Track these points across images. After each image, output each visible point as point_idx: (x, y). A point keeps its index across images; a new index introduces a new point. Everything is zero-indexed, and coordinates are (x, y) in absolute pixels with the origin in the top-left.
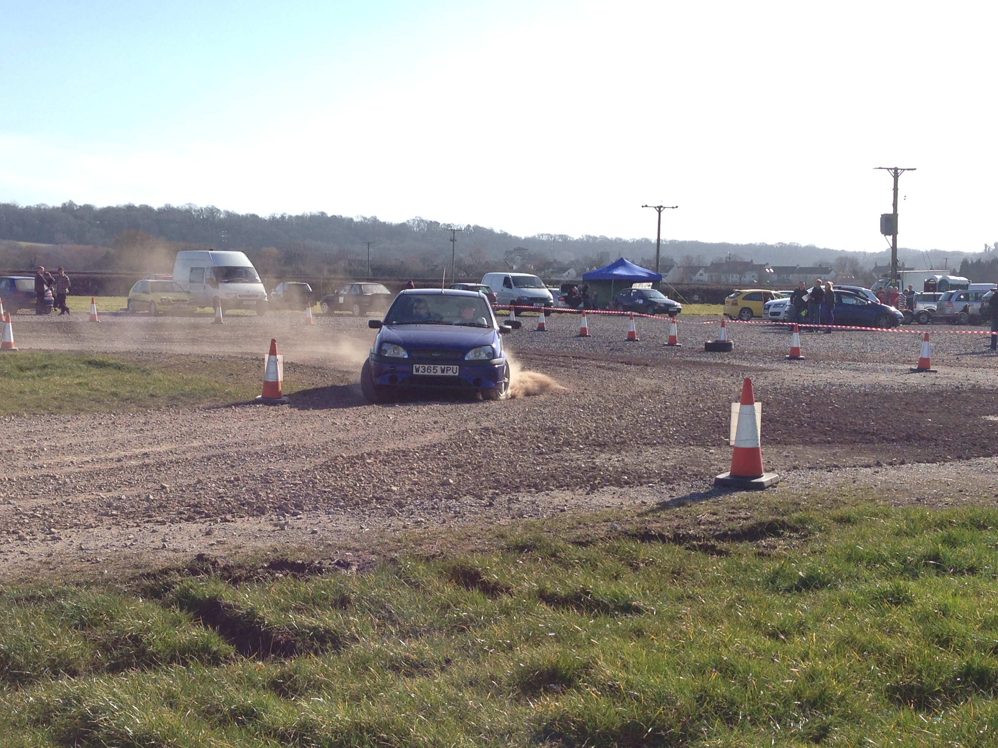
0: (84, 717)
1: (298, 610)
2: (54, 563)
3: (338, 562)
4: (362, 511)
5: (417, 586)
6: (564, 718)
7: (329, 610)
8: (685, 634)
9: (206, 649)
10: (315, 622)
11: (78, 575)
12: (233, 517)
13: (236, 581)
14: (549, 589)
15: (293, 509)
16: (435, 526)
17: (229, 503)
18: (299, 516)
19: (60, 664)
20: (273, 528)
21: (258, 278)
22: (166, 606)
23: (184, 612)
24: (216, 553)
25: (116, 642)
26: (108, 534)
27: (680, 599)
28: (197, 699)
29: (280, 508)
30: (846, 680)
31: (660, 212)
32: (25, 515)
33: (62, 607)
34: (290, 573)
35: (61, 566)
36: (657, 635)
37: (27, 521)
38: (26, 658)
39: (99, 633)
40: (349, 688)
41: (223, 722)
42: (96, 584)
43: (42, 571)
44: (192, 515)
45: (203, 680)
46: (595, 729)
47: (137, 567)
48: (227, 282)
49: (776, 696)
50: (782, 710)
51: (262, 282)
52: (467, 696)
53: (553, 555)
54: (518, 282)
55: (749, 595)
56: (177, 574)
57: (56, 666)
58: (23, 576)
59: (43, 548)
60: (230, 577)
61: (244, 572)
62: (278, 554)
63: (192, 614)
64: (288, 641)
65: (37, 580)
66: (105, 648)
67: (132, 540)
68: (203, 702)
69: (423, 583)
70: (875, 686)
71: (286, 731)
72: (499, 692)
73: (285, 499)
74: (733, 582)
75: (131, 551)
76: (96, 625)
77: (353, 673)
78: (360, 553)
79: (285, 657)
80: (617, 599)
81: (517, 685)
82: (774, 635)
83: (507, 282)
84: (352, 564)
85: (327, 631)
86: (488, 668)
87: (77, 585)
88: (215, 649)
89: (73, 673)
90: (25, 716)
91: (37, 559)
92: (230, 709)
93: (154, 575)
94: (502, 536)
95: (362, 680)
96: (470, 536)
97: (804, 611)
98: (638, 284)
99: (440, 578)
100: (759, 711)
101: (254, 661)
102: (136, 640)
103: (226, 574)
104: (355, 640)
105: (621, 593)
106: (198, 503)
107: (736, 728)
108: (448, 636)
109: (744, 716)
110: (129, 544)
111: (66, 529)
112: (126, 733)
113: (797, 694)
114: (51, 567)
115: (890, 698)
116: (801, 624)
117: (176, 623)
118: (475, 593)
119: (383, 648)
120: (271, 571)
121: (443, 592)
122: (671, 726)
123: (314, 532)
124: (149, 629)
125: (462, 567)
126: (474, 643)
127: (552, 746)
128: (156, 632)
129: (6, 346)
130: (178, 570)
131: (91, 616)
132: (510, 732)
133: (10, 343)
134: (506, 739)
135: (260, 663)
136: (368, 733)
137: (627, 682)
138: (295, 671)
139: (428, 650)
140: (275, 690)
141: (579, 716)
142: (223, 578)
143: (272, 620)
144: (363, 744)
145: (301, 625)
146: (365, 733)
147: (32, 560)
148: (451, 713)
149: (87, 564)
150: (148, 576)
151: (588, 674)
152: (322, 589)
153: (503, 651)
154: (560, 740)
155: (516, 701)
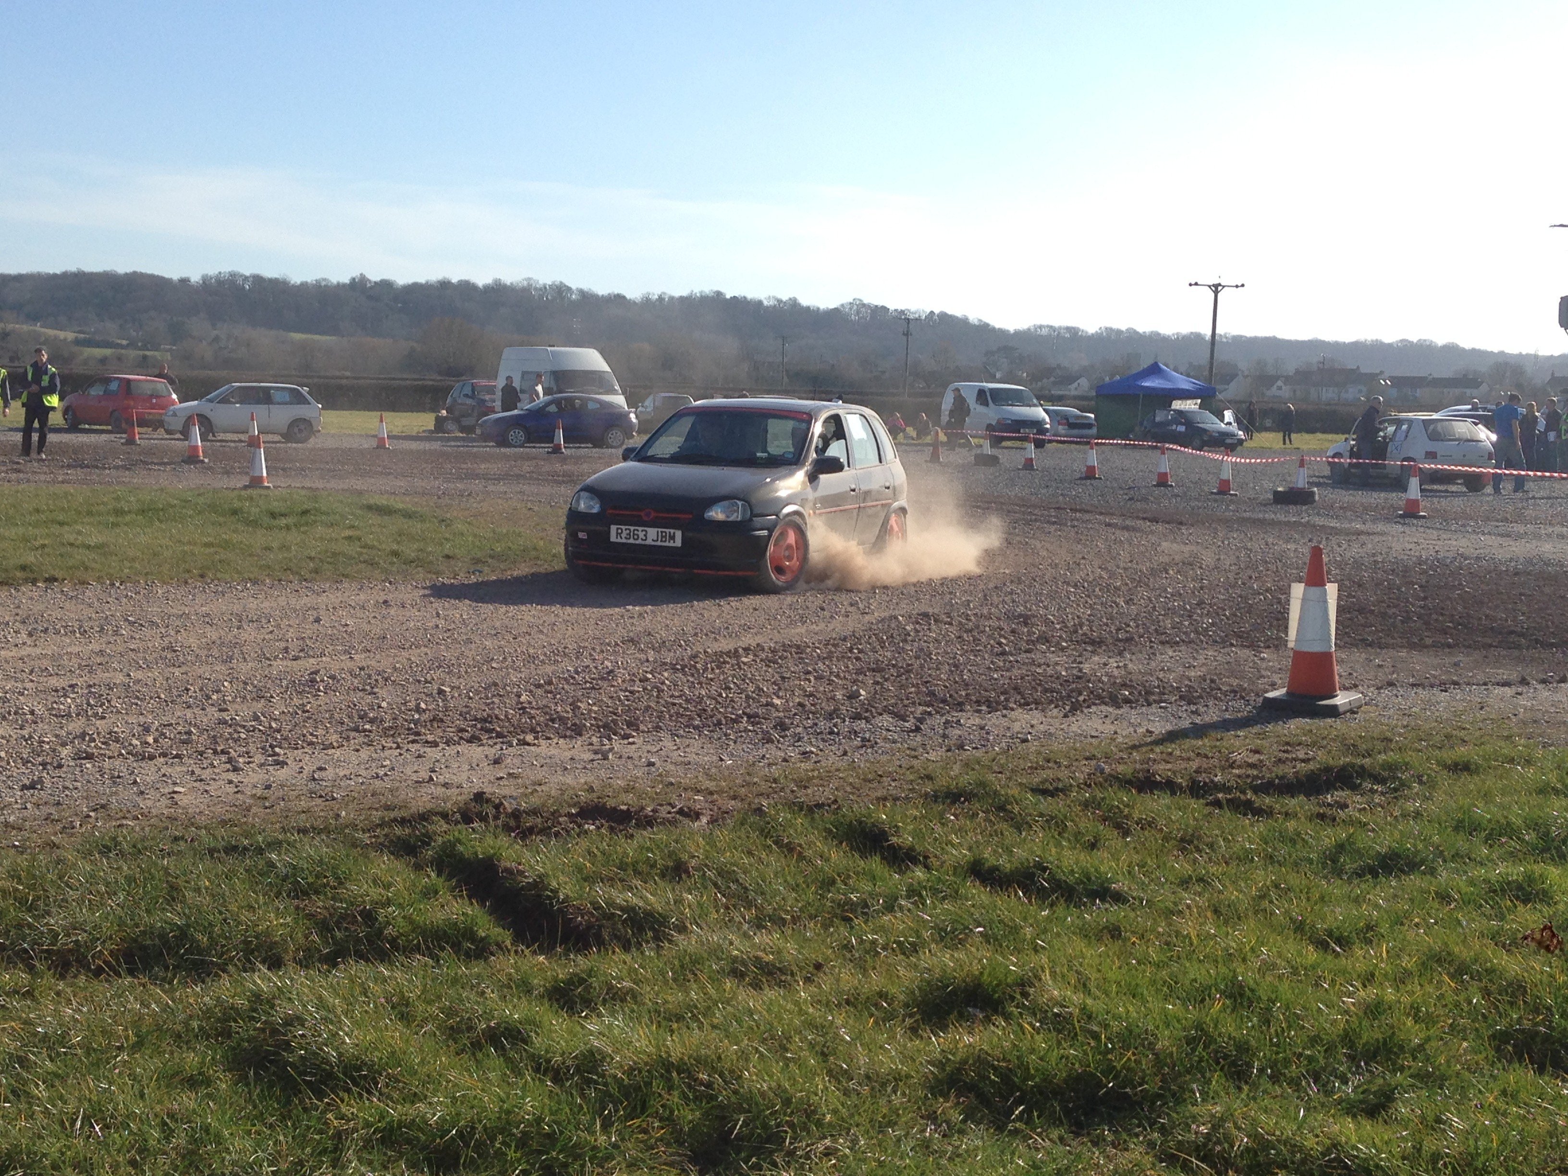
0: (272, 1030)
1: (609, 880)
2: (273, 798)
3: (681, 809)
4: (726, 735)
5: (790, 848)
6: (981, 1061)
7: (655, 882)
8: (1184, 938)
9: (469, 934)
10: (633, 901)
11: (303, 817)
12: (536, 738)
13: (525, 834)
14: (987, 859)
15: (624, 729)
16: (831, 759)
17: (532, 718)
18: (631, 740)
19: (258, 948)
20: (592, 757)
21: (617, 387)
22: (418, 867)
23: (443, 879)
24: (506, 791)
25: (342, 916)
26: (353, 756)
27: (1185, 883)
28: (442, 1010)
29: (606, 726)
30: (1429, 1020)
31: (1216, 293)
32: (244, 727)
33: (271, 865)
34: (606, 825)
35: (282, 803)
36: (1142, 937)
37: (243, 736)
38: (210, 938)
39: (319, 905)
40: (666, 1002)
41: (476, 1045)
42: (327, 830)
43: (254, 810)
44: (477, 732)
45: (455, 981)
46: (1025, 1080)
47: (387, 808)
49: (1314, 1040)
50: (1322, 1062)
51: (624, 392)
52: (839, 1022)
53: (1001, 808)
54: (998, 397)
55: (1294, 879)
56: (442, 822)
57: (252, 952)
58: (228, 816)
59: (261, 776)
60: (518, 827)
61: (539, 820)
62: (595, 795)
63: (454, 882)
64: (590, 927)
65: (245, 823)
66: (324, 927)
67: (387, 769)
68: (450, 1012)
69: (800, 845)
70: (1477, 1030)
71: (564, 1063)
72: (890, 1016)
73: (615, 714)
74: (1270, 858)
75: (384, 784)
76: (317, 893)
77: (675, 979)
78: (715, 796)
79: (578, 951)
80: (1089, 879)
81: (918, 1006)
82: (1322, 945)
83: (982, 397)
84: (702, 814)
85: (649, 914)
86: (876, 981)
87: (299, 832)
88: (483, 934)
89: (275, 963)
90: (195, 1024)
91: (249, 791)
92: (488, 1026)
93: (409, 821)
94: (929, 777)
95: (685, 989)
96: (881, 776)
97: (1377, 906)
98: (1180, 402)
99: (826, 838)
100: (1287, 1062)
101: (534, 953)
102: (369, 916)
103: (512, 823)
104: (682, 929)
105: (1096, 870)
106: (489, 716)
107: (1246, 1088)
108: (826, 927)
109: (1261, 1071)
110: (381, 773)
111: (297, 749)
112: (327, 1058)
113: (1348, 1038)
114: (267, 804)
115: (1498, 1049)
116: (1369, 928)
117: (430, 893)
118: (875, 864)
119: (726, 945)
120: (579, 820)
121: (828, 860)
122: (1143, 1081)
123: (653, 764)
124: (389, 902)
125: (860, 822)
126: (862, 942)
127: (958, 1103)
128: (401, 906)
129: (256, 482)
130: (445, 816)
131: (310, 880)
132: (898, 1078)
133: (262, 477)
134: (889, 1089)
135: (541, 958)
136: (679, 1074)
137: (1083, 1009)
138: (590, 973)
139: (791, 948)
140: (557, 1000)
141: (1004, 1059)
142: (507, 829)
143: (570, 893)
144: (670, 1088)
145: (611, 903)
146: (674, 1074)
147: (242, 792)
148: (812, 1045)
149: (319, 801)
150: (403, 822)
151: (1025, 995)
152: (649, 850)
153: (904, 954)
154: (972, 1095)
155: (914, 1030)
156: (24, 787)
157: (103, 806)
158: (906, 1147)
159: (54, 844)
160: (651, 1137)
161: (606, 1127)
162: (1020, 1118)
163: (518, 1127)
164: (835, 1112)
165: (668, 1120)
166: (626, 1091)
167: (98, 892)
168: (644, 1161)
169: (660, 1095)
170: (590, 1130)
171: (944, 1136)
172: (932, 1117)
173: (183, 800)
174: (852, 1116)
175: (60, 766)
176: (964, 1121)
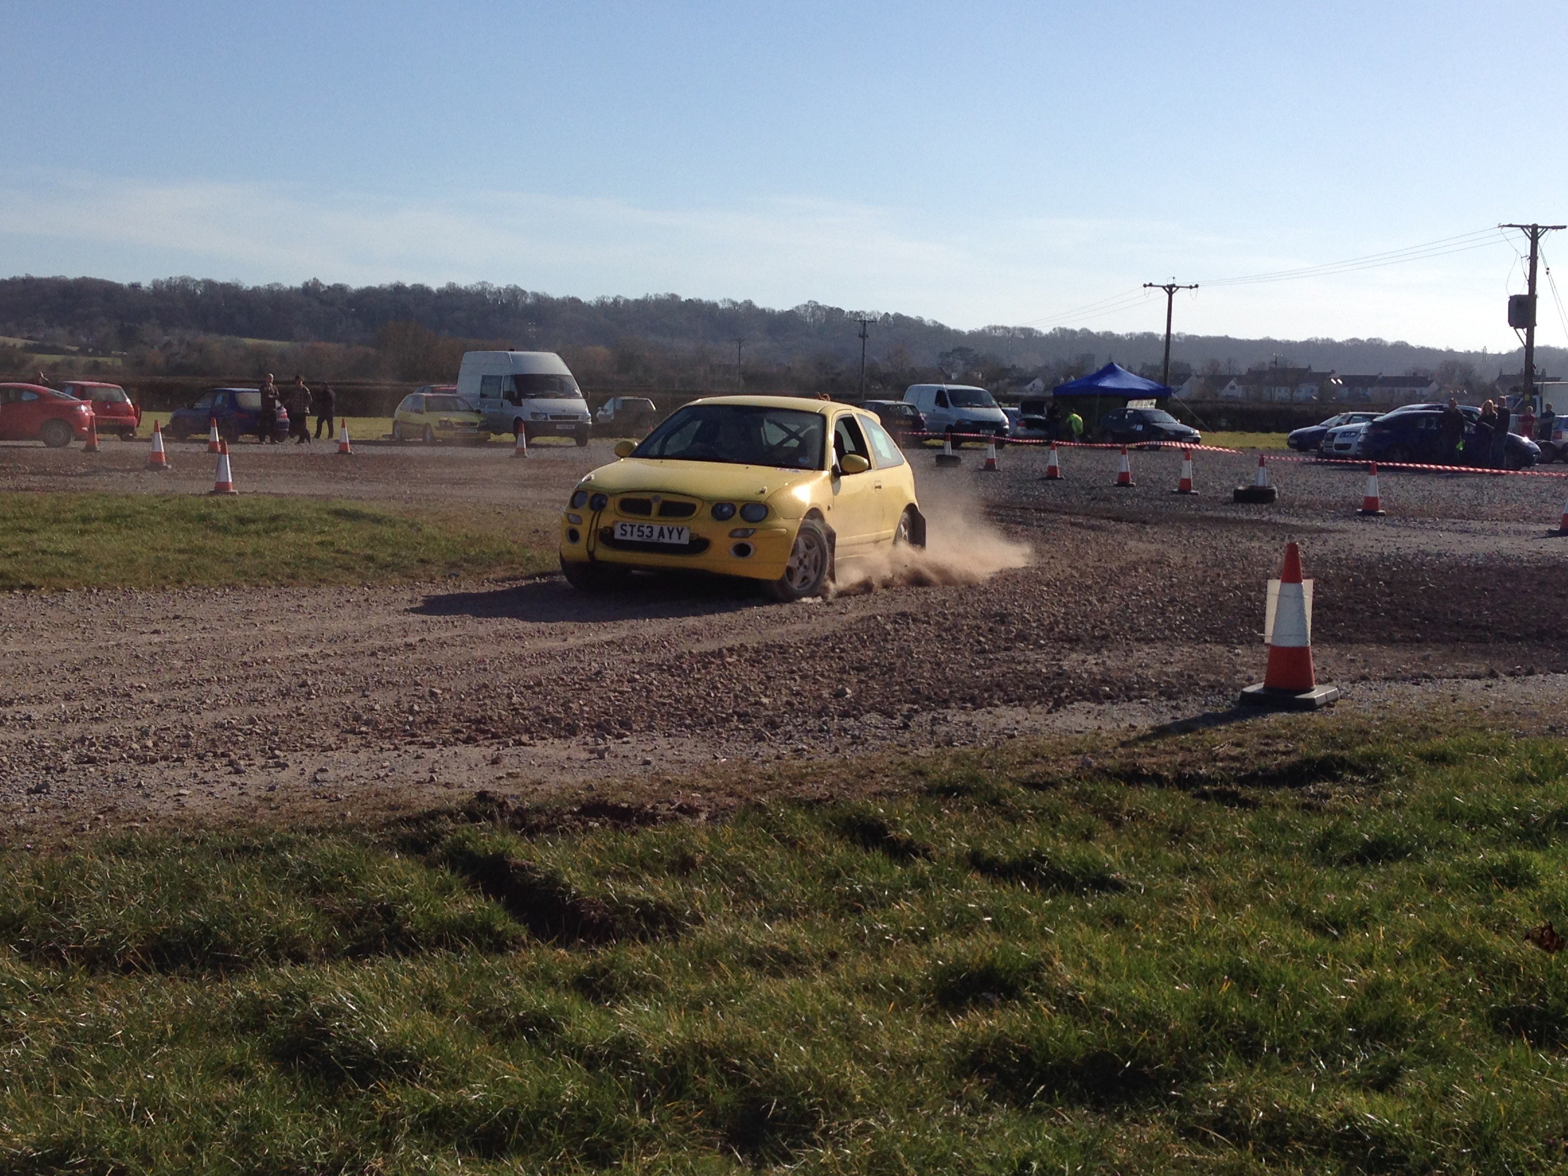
0: (310, 1022)
1: (619, 876)
2: (278, 799)
3: (680, 806)
4: (718, 733)
5: (792, 843)
6: (1001, 1043)
7: (664, 876)
8: (1187, 924)
9: (486, 928)
10: (644, 895)
11: (310, 817)
12: (531, 738)
13: (531, 832)
14: (986, 851)
15: (617, 729)
16: (823, 756)
17: (525, 718)
18: (625, 739)
19: (281, 945)
20: (588, 756)
21: (578, 391)
22: (431, 865)
23: (456, 875)
24: (508, 791)
25: (361, 913)
26: (353, 758)
27: (1181, 871)
28: (470, 1001)
29: (599, 726)
30: (1429, 998)
31: (1170, 294)
32: (240, 730)
33: (285, 864)
34: (610, 822)
35: (287, 804)
36: (1144, 924)
37: (241, 739)
38: (234, 934)
39: (336, 902)
40: (688, 991)
41: (508, 1035)
42: (334, 830)
43: (260, 811)
44: (473, 734)
45: (481, 972)
46: (1045, 1061)
47: (393, 808)
48: (532, 397)
49: (1319, 1020)
50: (1329, 1041)
51: (585, 397)
52: (859, 1008)
53: (995, 802)
54: (959, 398)
55: (1285, 867)
56: (449, 820)
57: (275, 948)
58: (234, 818)
59: (263, 778)
61: (544, 818)
62: (595, 793)
63: (466, 878)
64: (603, 920)
65: (253, 824)
66: (345, 925)
67: (387, 769)
68: (478, 1004)
69: (802, 840)
70: (1473, 1008)
71: (596, 1050)
72: (907, 1001)
73: (607, 714)
74: (1261, 848)
75: (385, 785)
76: (332, 891)
77: (695, 969)
78: (713, 793)
79: (599, 943)
80: (1087, 869)
81: (934, 992)
82: (1318, 928)
83: (941, 398)
84: (702, 811)
85: (661, 907)
86: (892, 966)
87: (308, 832)
88: (500, 929)
89: (299, 958)
90: (230, 1018)
91: (253, 793)
92: (518, 1016)
93: (417, 821)
94: (921, 773)
95: (706, 979)
96: (873, 772)
97: (1368, 892)
98: (1135, 402)
99: (826, 833)
100: (1294, 1040)
101: (554, 946)
102: (388, 912)
103: (518, 821)
104: (697, 920)
105: (1093, 860)
106: (483, 717)
107: (1257, 1066)
108: (835, 918)
109: (1272, 1049)
110: (382, 774)
111: (296, 751)
112: (368, 1047)
113: (1352, 1017)
114: (273, 805)
115: (1497, 1027)
116: (1363, 912)
117: (444, 889)
118: (877, 856)
119: (740, 935)
120: (583, 818)
121: (830, 854)
122: (1159, 1060)
123: (648, 763)
124: (407, 898)
125: (859, 817)
126: (872, 930)
127: (981, 1084)
128: (417, 902)
129: (222, 488)
130: (451, 814)
131: (326, 877)
132: (920, 1061)
133: (227, 483)
134: (914, 1071)
135: (562, 951)
136: (712, 1058)
137: (1097, 992)
138: (612, 964)
139: (804, 938)
140: (581, 991)
141: (1022, 1041)
142: (514, 827)
143: (581, 888)
144: (704, 1073)
145: (623, 897)
146: (708, 1058)
147: (247, 794)
148: (835, 1031)
149: (324, 802)
150: (408, 821)
151: (1038, 979)
152: (654, 845)
153: (914, 942)
154: (995, 1075)
155: (932, 1016)
156: (30, 792)
157: (111, 809)
158: (936, 1126)
159: (66, 846)
160: (689, 1119)
161: (646, 1111)
162: (1041, 1097)
163: (560, 1111)
164: (863, 1093)
165: (703, 1101)
166: (661, 1075)
167: (117, 891)
168: (684, 1142)
169: (695, 1078)
170: (630, 1111)
171: (970, 1115)
172: (957, 1096)
173: (190, 803)
174: (881, 1096)
175: (63, 770)
176: (988, 1100)
